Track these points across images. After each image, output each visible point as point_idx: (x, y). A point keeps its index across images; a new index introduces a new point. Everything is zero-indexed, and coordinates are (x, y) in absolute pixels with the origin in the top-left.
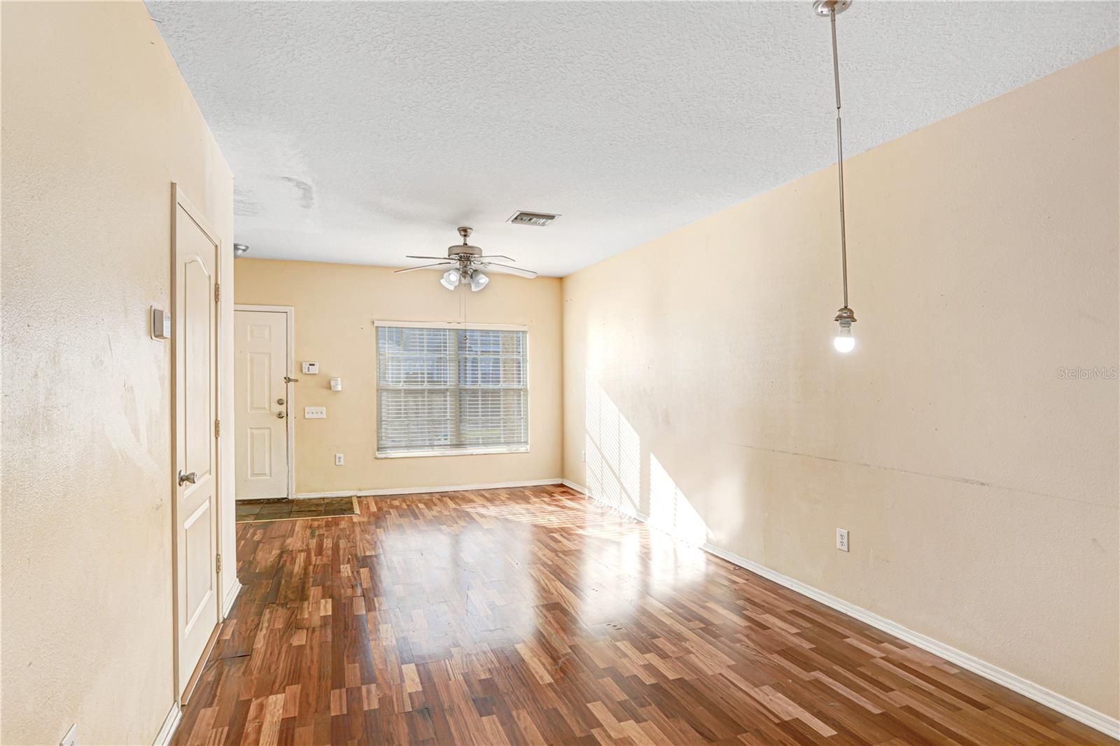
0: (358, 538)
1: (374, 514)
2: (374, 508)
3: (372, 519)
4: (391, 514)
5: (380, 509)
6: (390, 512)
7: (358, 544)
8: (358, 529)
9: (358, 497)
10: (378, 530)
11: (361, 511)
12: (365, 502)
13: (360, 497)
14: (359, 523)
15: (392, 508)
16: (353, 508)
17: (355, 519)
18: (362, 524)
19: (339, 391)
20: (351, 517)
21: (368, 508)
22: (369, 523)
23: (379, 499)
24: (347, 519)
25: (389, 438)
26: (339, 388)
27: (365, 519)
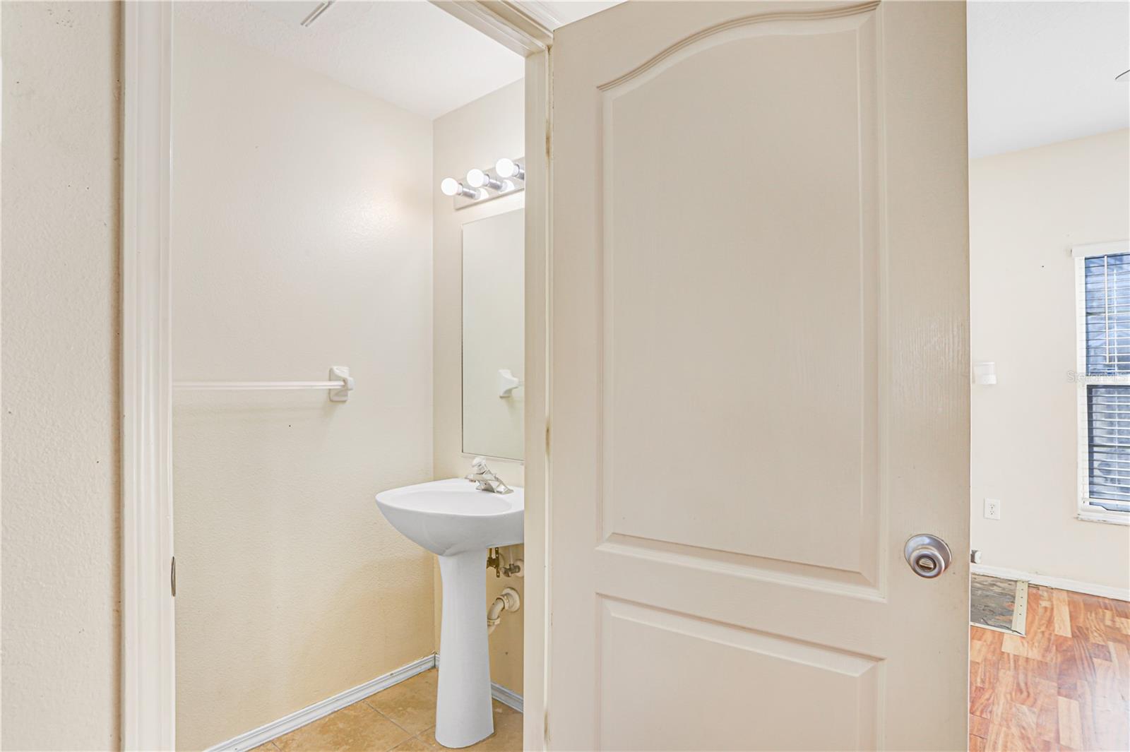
0: (999, 710)
1: (1060, 643)
2: (1063, 627)
3: (1054, 658)
4: (1109, 659)
5: (1080, 633)
6: (1105, 647)
7: (993, 728)
8: (1006, 678)
9: (1030, 586)
10: (1062, 700)
11: (1029, 625)
12: (1044, 604)
13: (1037, 587)
14: (1016, 658)
15: (1115, 640)
16: (1011, 612)
17: (1011, 645)
18: (1021, 662)
19: (991, 385)
20: (1002, 634)
21: (1050, 622)
22: (1042, 666)
23: (1084, 604)
24: (988, 637)
25: (1113, 480)
26: (992, 380)
27: (1035, 654)
